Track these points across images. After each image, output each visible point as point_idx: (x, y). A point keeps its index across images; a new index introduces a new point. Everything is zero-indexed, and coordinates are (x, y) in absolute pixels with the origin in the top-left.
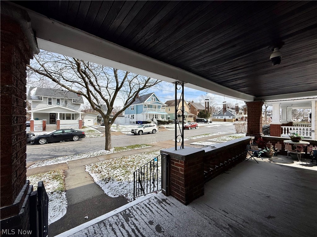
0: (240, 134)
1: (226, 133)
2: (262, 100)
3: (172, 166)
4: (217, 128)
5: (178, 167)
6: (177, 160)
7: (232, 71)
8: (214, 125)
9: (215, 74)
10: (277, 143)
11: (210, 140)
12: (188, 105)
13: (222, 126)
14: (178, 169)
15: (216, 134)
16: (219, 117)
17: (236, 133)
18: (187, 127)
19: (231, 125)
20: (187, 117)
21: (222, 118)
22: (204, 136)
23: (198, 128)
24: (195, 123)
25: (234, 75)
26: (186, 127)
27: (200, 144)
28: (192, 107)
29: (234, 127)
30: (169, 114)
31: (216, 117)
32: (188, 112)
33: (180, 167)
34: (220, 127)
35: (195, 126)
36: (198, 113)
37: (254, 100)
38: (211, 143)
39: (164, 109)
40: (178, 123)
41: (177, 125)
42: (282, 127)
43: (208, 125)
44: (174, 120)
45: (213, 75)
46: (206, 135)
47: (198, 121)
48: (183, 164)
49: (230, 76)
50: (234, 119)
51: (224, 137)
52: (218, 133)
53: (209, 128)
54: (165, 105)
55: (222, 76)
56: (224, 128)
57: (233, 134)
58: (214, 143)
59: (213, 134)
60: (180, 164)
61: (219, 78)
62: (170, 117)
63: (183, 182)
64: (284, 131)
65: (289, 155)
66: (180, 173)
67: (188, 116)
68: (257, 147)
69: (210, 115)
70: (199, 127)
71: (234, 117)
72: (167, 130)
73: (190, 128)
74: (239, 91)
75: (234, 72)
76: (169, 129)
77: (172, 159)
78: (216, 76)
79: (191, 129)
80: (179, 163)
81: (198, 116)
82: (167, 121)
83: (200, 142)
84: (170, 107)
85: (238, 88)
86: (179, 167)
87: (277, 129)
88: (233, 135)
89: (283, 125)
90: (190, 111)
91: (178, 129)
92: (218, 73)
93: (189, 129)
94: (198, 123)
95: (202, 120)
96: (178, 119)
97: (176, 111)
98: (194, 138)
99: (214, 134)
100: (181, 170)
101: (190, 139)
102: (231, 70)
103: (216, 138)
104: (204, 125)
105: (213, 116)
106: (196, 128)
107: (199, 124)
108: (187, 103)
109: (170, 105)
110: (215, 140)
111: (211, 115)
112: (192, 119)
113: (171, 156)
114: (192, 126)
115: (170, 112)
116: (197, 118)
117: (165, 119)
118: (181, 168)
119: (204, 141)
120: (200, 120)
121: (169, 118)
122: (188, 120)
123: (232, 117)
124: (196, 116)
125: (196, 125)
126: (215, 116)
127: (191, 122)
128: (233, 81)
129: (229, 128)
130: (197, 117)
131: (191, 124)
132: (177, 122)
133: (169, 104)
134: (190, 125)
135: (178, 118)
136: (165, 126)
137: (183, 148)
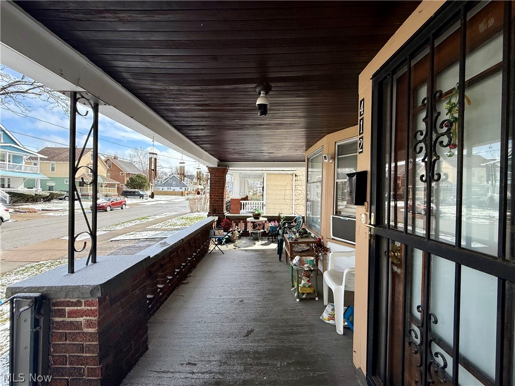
0: (195, 213)
1: (176, 213)
2: (226, 166)
3: (56, 322)
4: (162, 205)
5: (78, 319)
6: (74, 300)
7: (201, 110)
8: (157, 201)
9: (172, 105)
10: (240, 222)
11: (150, 227)
12: (106, 162)
13: (170, 203)
14: (78, 326)
15: (160, 217)
16: (166, 189)
17: (190, 212)
18: (103, 207)
19: (182, 200)
20: (102, 187)
21: (169, 190)
22: (138, 222)
23: (127, 207)
24: (122, 199)
25: (202, 119)
26: (100, 207)
27: (132, 237)
28: (114, 169)
29: (187, 203)
30: (52, 179)
31: (161, 188)
32: (106, 176)
33: (84, 318)
34: (167, 204)
35: (121, 204)
36: (127, 179)
37: (218, 166)
38: (153, 233)
39: (35, 164)
40: (79, 199)
41: (77, 203)
42: (241, 201)
43: (147, 201)
44: (67, 192)
45: (167, 107)
46: (143, 220)
47: (126, 194)
48: (93, 308)
49: (195, 119)
50: (186, 192)
51: (174, 220)
52: (165, 214)
53: (148, 207)
54: (40, 156)
55: (184, 114)
56: (174, 205)
57: (186, 214)
58: (158, 232)
59: (156, 217)
60: (87, 308)
61: (177, 117)
62: (54, 184)
63: (93, 352)
64: (242, 207)
65: (251, 236)
66: (86, 333)
67: (104, 185)
68: (222, 231)
69: (149, 185)
70: (129, 205)
71: (186, 188)
72: (44, 217)
73: (109, 209)
74: (202, 148)
75: (204, 113)
76: (51, 214)
77: (55, 304)
78: (173, 111)
79: (111, 210)
80: (83, 307)
81: (126, 185)
82: (47, 194)
83: (132, 234)
84: (55, 162)
85: (201, 144)
86: (81, 319)
87: (237, 204)
88: (186, 216)
89: (242, 199)
90: (108, 174)
91: (78, 211)
92: (178, 105)
93: (106, 211)
94: (126, 199)
95: (134, 192)
96: (79, 190)
97: (74, 170)
98: (118, 228)
99: (158, 217)
100: (89, 324)
101: (110, 231)
102: (201, 108)
103: (160, 222)
104: (138, 201)
105: (156, 185)
106: (122, 208)
107: (129, 201)
108: (103, 158)
109: (56, 158)
110: (160, 227)
111: (151, 184)
112: (114, 192)
113: (51, 296)
114: (113, 204)
115: (55, 174)
116: (125, 189)
117: (38, 190)
118: (88, 318)
119: (140, 231)
120: (131, 192)
121: (51, 188)
122: (105, 193)
123: (184, 188)
124: (121, 186)
125: (124, 203)
126: (159, 186)
127: (111, 196)
128: (198, 130)
129: (180, 205)
130: (124, 187)
131: (112, 200)
132: (76, 197)
133: (50, 154)
134: (109, 203)
135: (78, 188)
136: (39, 206)
137: (94, 261)
